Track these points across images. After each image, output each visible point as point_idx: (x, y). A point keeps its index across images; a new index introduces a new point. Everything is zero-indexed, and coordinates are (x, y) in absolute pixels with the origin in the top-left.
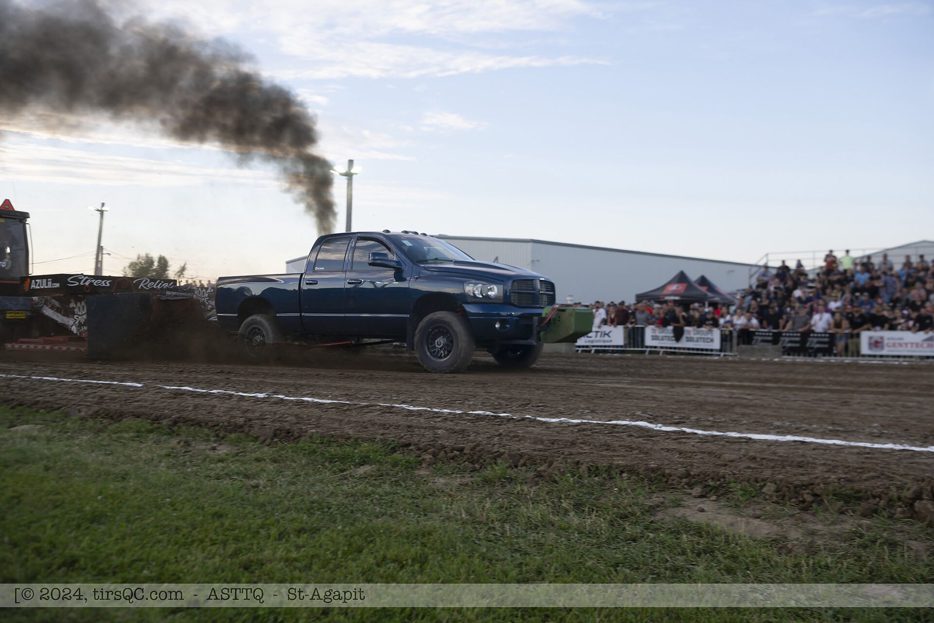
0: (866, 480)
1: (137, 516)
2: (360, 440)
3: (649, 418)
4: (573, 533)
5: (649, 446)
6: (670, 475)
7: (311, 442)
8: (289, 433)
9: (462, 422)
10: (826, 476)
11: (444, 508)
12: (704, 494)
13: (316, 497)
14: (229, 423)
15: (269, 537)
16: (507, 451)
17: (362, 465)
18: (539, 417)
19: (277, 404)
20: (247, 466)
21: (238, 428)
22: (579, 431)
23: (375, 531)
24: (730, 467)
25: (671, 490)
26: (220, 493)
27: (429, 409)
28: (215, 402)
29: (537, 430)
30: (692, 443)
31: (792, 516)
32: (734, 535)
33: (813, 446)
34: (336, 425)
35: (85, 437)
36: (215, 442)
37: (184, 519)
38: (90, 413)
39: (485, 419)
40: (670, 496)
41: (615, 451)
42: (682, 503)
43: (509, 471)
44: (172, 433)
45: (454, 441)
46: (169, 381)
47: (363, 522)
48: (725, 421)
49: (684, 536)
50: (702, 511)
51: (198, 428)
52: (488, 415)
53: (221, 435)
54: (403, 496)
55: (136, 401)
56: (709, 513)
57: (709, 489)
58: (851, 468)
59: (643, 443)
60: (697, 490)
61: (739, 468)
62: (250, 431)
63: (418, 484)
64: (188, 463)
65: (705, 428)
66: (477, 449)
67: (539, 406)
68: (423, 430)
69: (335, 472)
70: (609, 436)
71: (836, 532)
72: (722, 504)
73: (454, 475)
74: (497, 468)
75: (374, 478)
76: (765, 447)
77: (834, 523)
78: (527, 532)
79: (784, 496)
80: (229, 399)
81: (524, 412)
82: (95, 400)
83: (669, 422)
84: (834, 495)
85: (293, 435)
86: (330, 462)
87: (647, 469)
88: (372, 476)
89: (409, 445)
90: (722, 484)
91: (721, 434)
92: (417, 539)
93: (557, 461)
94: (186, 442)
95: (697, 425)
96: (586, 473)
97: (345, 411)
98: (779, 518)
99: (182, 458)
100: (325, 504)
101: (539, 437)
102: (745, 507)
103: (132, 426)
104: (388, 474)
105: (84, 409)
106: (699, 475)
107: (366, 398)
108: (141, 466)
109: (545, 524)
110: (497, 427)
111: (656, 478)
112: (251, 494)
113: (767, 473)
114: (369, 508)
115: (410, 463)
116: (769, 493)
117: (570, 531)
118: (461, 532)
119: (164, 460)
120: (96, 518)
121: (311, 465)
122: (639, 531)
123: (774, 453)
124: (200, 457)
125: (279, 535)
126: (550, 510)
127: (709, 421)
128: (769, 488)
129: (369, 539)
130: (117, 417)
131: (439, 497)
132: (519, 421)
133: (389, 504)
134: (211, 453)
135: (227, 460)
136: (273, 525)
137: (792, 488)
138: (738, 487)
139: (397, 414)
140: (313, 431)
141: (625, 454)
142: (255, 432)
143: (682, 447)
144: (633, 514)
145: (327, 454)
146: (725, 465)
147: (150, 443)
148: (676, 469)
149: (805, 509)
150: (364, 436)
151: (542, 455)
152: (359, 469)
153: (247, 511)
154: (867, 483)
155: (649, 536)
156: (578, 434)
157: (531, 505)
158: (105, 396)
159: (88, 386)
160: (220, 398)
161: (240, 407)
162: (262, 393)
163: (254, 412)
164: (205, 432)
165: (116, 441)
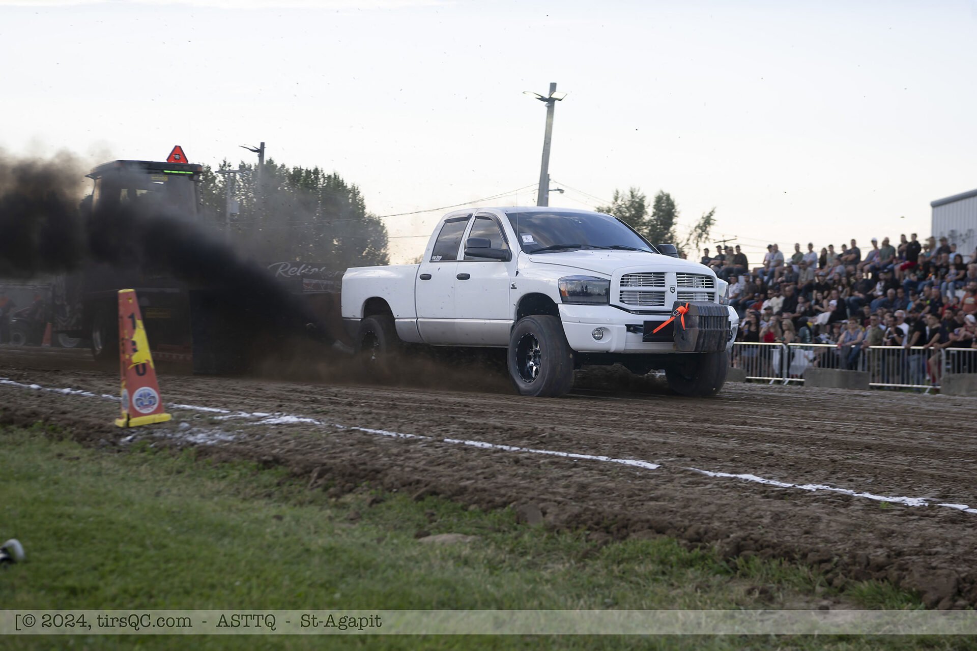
14: (854, 557)
19: (953, 522)
28: (815, 509)
35: (561, 567)
36: (825, 596)
38: (564, 517)
44: (732, 571)
46: (711, 460)
51: (786, 564)
53: (837, 582)
55: (652, 499)
62: (901, 577)
80: (845, 506)
82: (572, 491)
94: (764, 592)
103: (650, 550)
105: (552, 510)
130: (617, 528)
142: (913, 579)
158: (589, 484)
159: (553, 463)
160: (824, 501)
161: (873, 525)
162: (915, 496)
163: (905, 537)
164: (801, 574)
165: (621, 578)
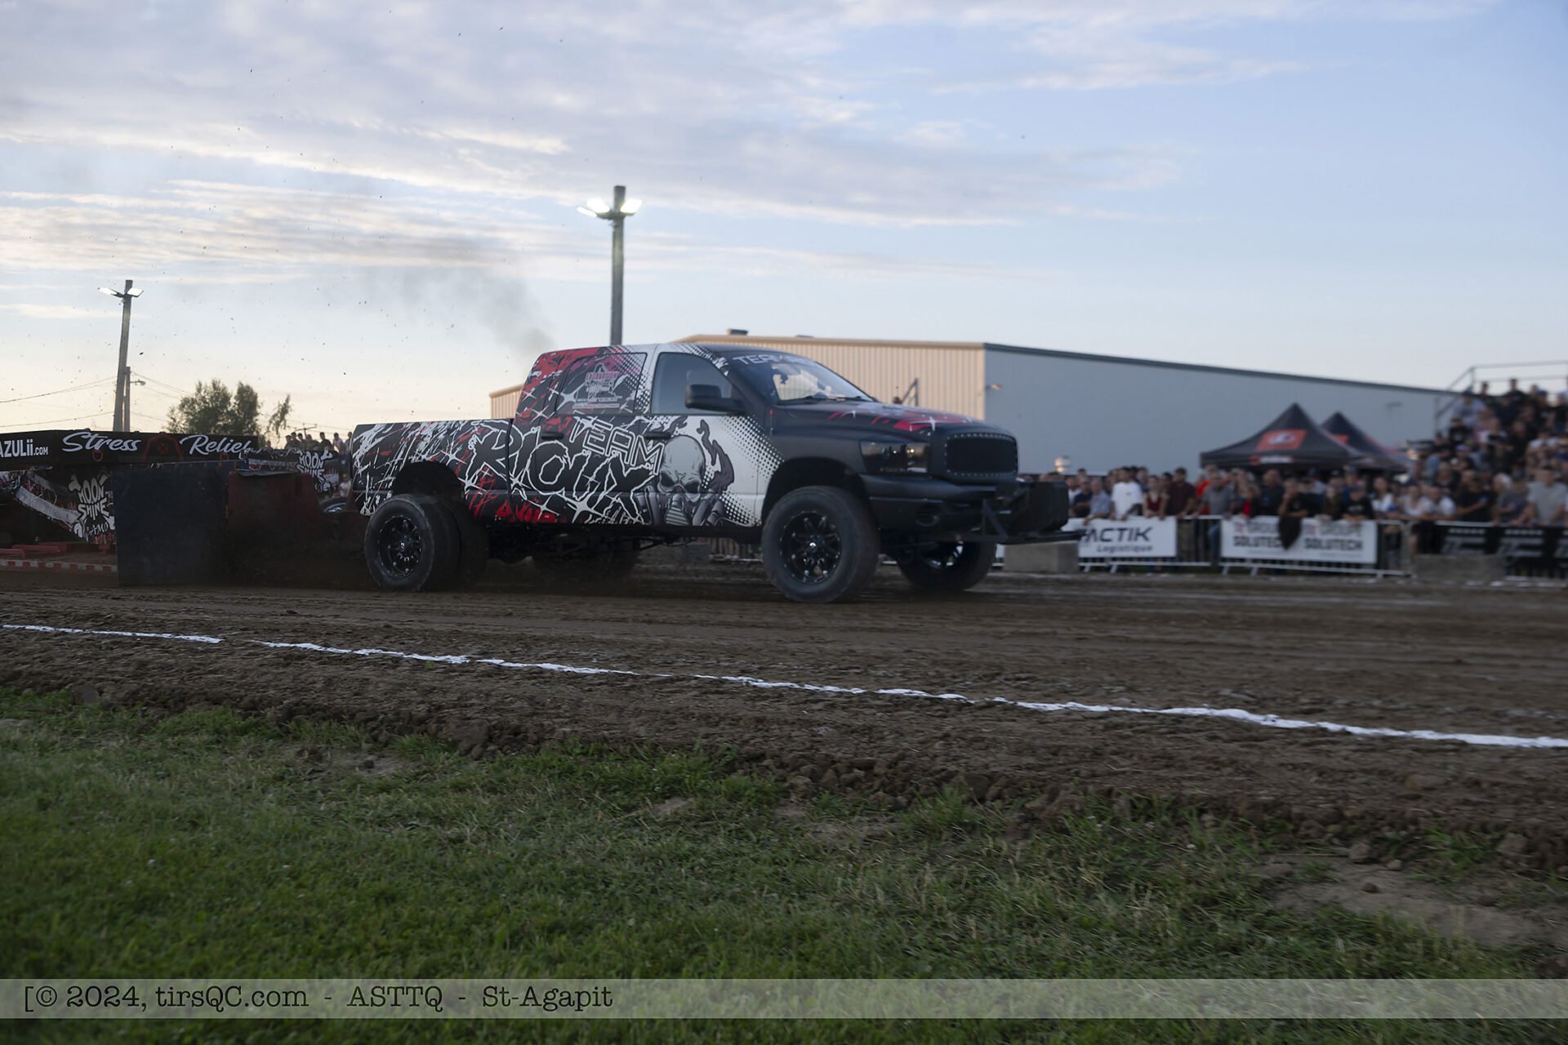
1: (228, 899)
2: (661, 747)
3: (1248, 702)
4: (1107, 934)
5: (1254, 759)
6: (1302, 818)
7: (563, 753)
8: (516, 734)
9: (867, 711)
11: (839, 883)
13: (579, 862)
14: (398, 714)
15: (491, 941)
16: (962, 770)
17: (668, 798)
18: (1023, 699)
19: (489, 676)
20: (437, 800)
21: (415, 724)
22: (1107, 728)
23: (702, 930)
24: (1427, 801)
25: (1305, 850)
26: (386, 853)
27: (796, 686)
28: (366, 672)
29: (1020, 726)
30: (1344, 753)
32: (1443, 941)
34: (612, 717)
35: (114, 744)
36: (370, 752)
37: (320, 904)
38: (121, 695)
39: (912, 704)
40: (1305, 860)
41: (1184, 768)
42: (1330, 874)
43: (968, 809)
44: (284, 735)
45: (853, 750)
46: (273, 632)
47: (678, 912)
48: (1407, 709)
49: (1340, 942)
50: (1373, 890)
51: (335, 725)
52: (917, 698)
53: (382, 738)
54: (756, 860)
55: (211, 672)
56: (1388, 895)
59: (1241, 753)
60: (1360, 849)
62: (439, 729)
63: (783, 836)
64: (320, 794)
65: (1365, 722)
66: (901, 765)
67: (1019, 679)
68: (787, 728)
69: (614, 813)
70: (1169, 739)
72: (1415, 876)
73: (857, 817)
74: (942, 803)
75: (693, 823)
78: (1010, 932)
80: (394, 668)
81: (990, 691)
82: (131, 669)
85: (525, 738)
86: (604, 792)
87: (1254, 806)
88: (688, 820)
89: (762, 757)
90: (1412, 835)
91: (1401, 733)
92: (789, 946)
93: (1067, 789)
94: (313, 752)
95: (1348, 715)
96: (1127, 812)
97: (628, 689)
99: (307, 783)
100: (599, 877)
101: (1027, 740)
102: (1463, 882)
103: (206, 721)
104: (721, 817)
105: (109, 689)
106: (1362, 818)
107: (667, 664)
108: (229, 799)
109: (1052, 917)
110: (938, 721)
112: (450, 855)
114: (688, 884)
115: (766, 794)
117: (1102, 930)
118: (877, 932)
119: (272, 788)
120: (146, 904)
121: (565, 799)
122: (1243, 931)
124: (342, 782)
125: (511, 937)
126: (1058, 889)
127: (1373, 707)
129: (691, 946)
130: (176, 702)
131: (829, 861)
132: (981, 708)
133: (728, 877)
134: (365, 774)
135: (397, 786)
136: (496, 916)
138: (1448, 841)
139: (733, 695)
140: (567, 729)
141: (1206, 774)
142: (450, 730)
143: (1323, 761)
144: (1229, 897)
145: (596, 777)
146: (1417, 797)
147: (241, 755)
148: (1315, 806)
150: (669, 739)
151: (1034, 778)
152: (661, 807)
153: (444, 888)
155: (1264, 942)
156: (1104, 736)
157: (1018, 879)
158: (149, 662)
159: (114, 643)
160: (375, 664)
161: (417, 683)
162: (458, 655)
163: (445, 693)
164: (350, 733)
165: (176, 750)
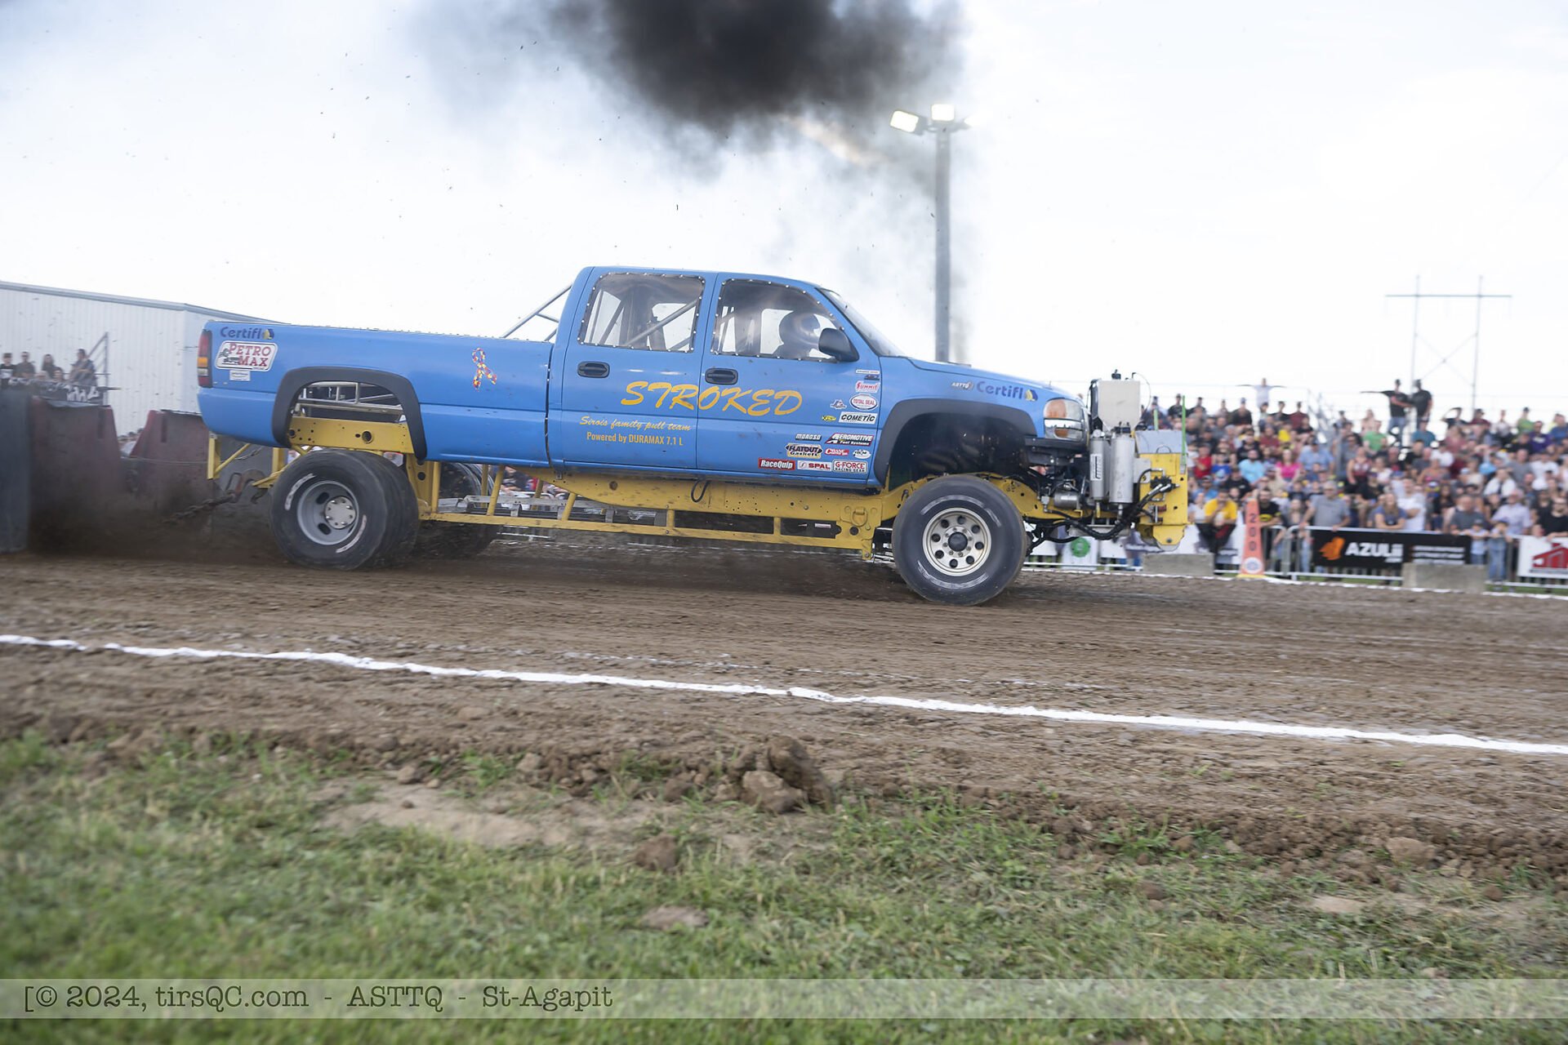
0: (683, 743)
10: (622, 739)
12: (418, 776)
31: (558, 807)
33: (616, 691)
57: (429, 768)
58: (664, 725)
61: (486, 730)
71: (622, 828)
76: (538, 694)
77: (621, 815)
79: (550, 775)
83: (385, 653)
84: (629, 769)
98: (535, 813)
111: (336, 754)
113: (530, 737)
116: (527, 770)
123: (550, 704)
128: (529, 762)
137: (565, 759)
149: (580, 795)
154: (684, 748)
